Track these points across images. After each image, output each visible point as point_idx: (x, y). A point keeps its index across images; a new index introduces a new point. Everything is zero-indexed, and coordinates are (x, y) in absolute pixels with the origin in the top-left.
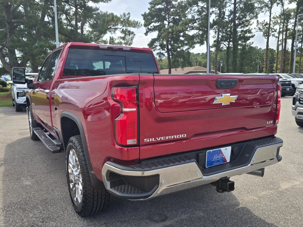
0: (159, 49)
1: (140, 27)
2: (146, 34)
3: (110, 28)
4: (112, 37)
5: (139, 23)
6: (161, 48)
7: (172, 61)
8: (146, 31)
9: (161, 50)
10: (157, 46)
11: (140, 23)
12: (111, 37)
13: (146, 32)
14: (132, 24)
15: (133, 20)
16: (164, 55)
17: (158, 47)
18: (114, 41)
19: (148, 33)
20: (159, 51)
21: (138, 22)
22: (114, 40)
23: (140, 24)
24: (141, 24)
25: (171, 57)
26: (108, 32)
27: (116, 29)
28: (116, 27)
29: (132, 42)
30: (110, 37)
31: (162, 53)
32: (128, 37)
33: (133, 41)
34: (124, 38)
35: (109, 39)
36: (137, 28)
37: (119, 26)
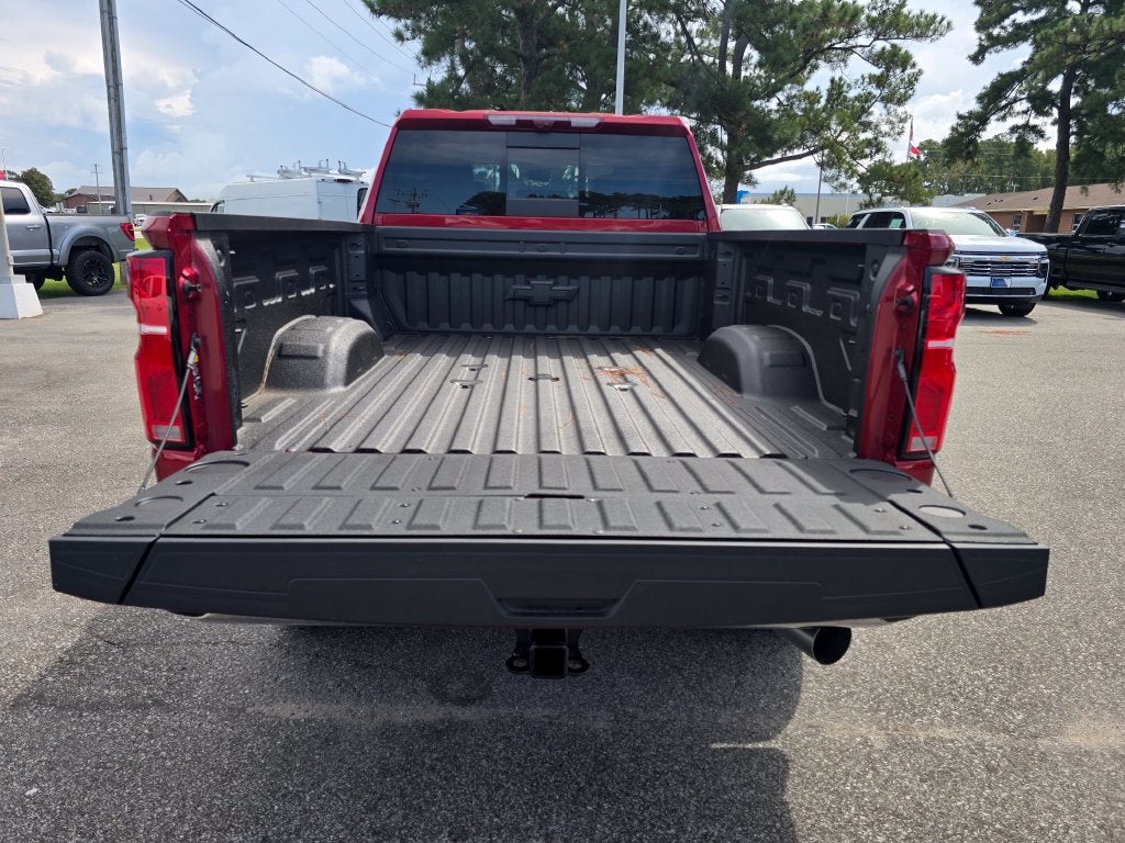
0: (1025, 112)
1: (941, 35)
2: (977, 58)
3: (831, 48)
4: (841, 79)
5: (939, 19)
6: (1033, 107)
7: (1073, 156)
8: (980, 45)
9: (1033, 115)
10: (1015, 100)
11: (943, 19)
12: (837, 79)
13: (976, 49)
14: (913, 27)
15: (916, 12)
16: (1040, 134)
17: (1023, 105)
18: (841, 93)
19: (987, 55)
20: (1020, 121)
21: (935, 17)
22: (845, 88)
23: (945, 23)
24: (949, 24)
25: (1072, 139)
26: (821, 63)
27: (849, 50)
28: (852, 42)
29: (910, 92)
30: (832, 81)
31: (1035, 126)
32: (897, 76)
33: (917, 86)
34: (880, 81)
35: (828, 85)
36: (929, 40)
37: (862, 40)
